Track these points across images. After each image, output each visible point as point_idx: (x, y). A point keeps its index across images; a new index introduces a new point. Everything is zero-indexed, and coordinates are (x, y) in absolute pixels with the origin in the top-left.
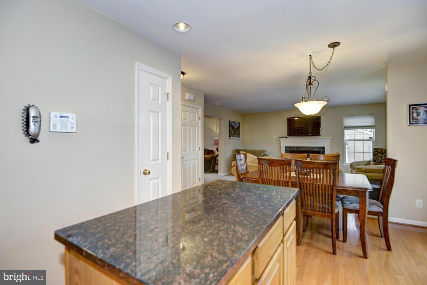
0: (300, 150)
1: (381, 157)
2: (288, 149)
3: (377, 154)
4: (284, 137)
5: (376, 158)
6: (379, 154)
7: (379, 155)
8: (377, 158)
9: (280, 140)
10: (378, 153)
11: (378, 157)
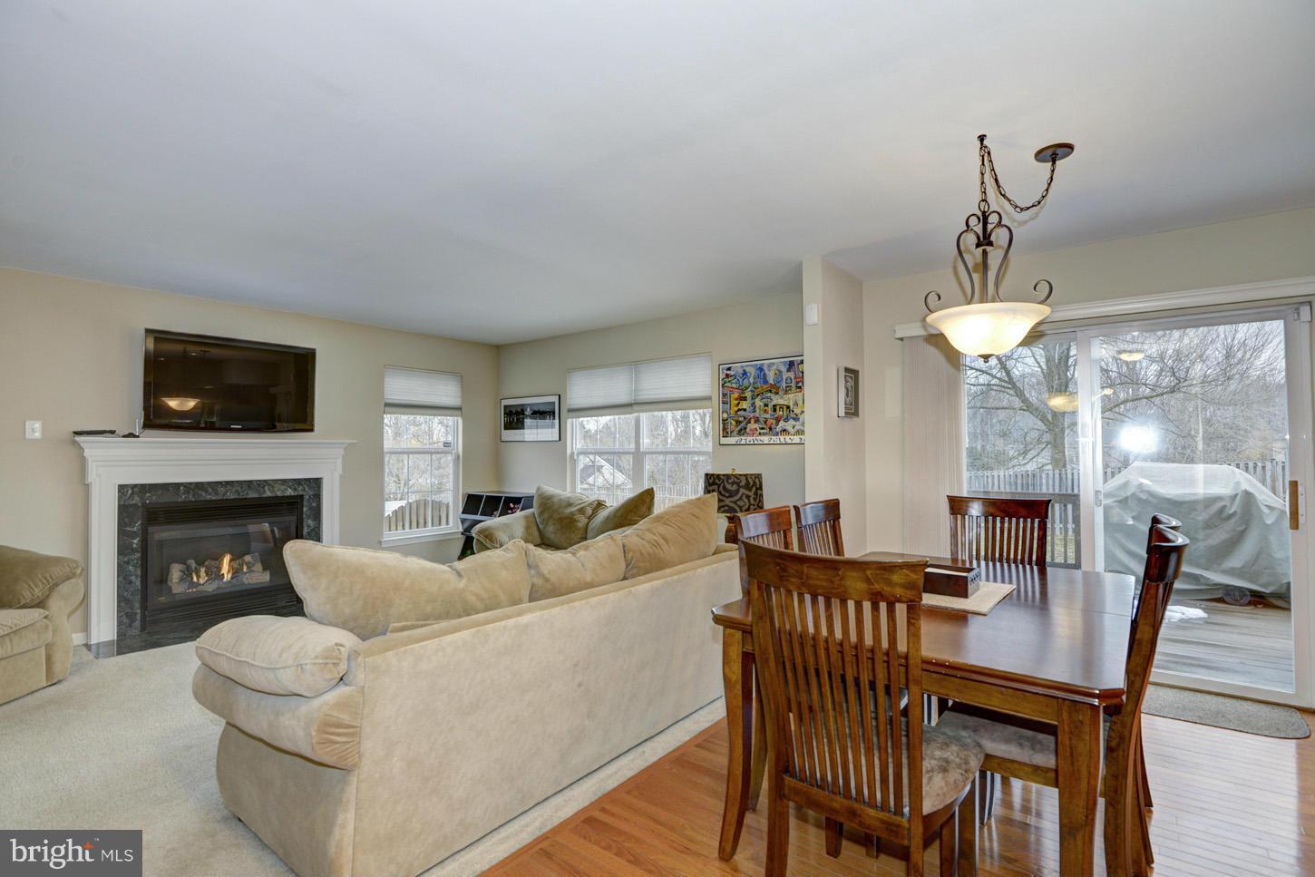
0: (209, 497)
1: (748, 497)
2: (136, 500)
3: (738, 491)
4: (113, 432)
5: (735, 502)
6: (742, 491)
7: (743, 494)
8: (738, 503)
9: (82, 449)
10: (739, 487)
11: (741, 499)
